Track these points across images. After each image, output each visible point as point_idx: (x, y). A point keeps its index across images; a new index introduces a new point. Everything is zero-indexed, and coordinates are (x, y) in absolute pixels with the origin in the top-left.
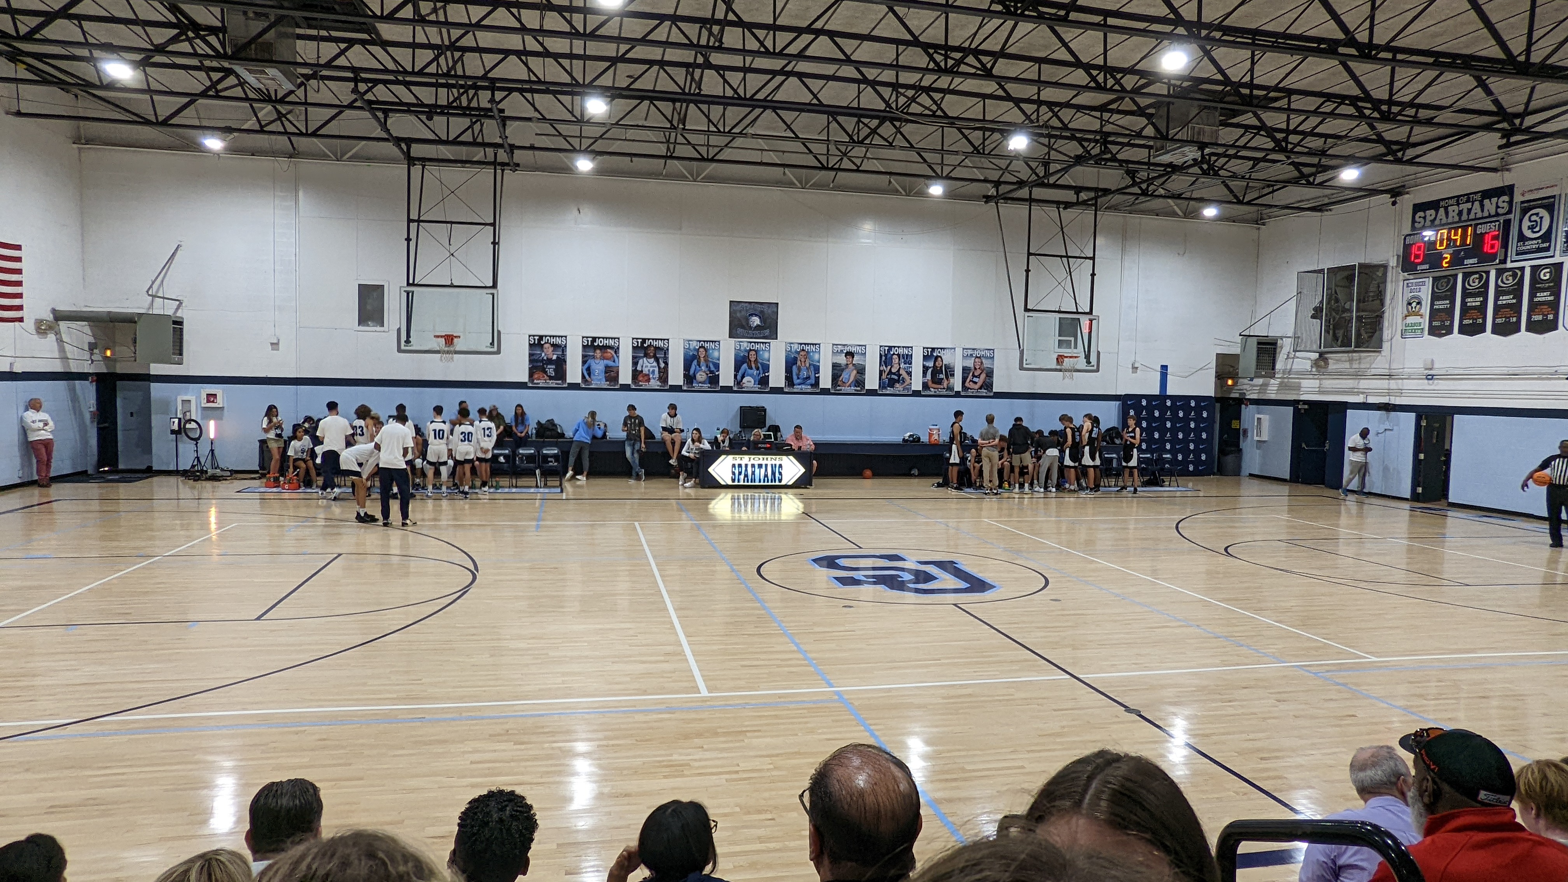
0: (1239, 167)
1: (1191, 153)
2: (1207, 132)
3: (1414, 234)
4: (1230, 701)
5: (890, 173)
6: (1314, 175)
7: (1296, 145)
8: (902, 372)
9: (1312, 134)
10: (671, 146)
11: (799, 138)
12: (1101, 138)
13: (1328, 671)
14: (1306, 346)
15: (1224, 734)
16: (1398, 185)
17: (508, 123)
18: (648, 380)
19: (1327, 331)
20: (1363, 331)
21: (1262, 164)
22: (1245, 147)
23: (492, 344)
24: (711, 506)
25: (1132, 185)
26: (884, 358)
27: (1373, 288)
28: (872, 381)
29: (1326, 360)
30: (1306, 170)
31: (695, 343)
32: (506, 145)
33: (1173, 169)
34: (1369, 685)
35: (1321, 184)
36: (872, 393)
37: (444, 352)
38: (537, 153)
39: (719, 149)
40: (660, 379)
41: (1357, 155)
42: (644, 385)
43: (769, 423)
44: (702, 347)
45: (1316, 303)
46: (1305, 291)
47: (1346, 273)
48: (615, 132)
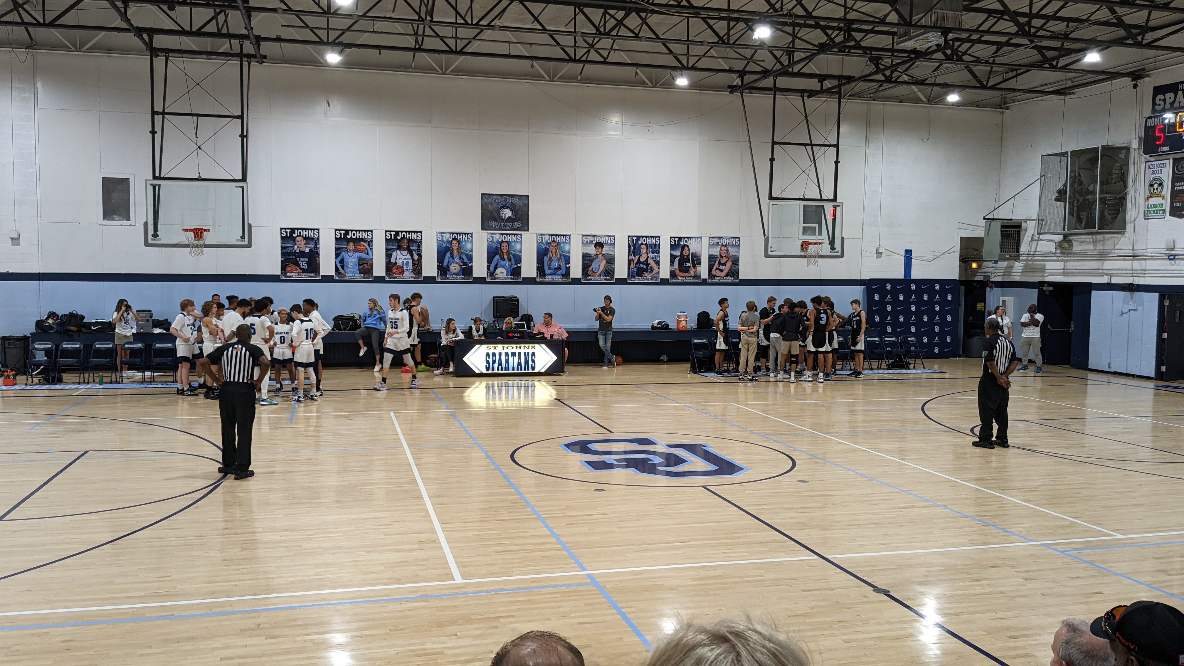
0: (982, 51)
1: (935, 39)
2: (950, 18)
3: (1154, 117)
4: (978, 580)
5: (636, 65)
6: (1057, 58)
7: (1039, 29)
8: (650, 261)
9: (1054, 17)
10: (420, 39)
11: (546, 30)
12: (845, 25)
13: (1075, 549)
14: (1049, 229)
15: (973, 613)
16: (1139, 68)
17: (253, 13)
18: (403, 272)
19: (1071, 214)
20: (1106, 214)
21: (1005, 48)
22: (988, 32)
23: (243, 237)
24: (466, 394)
25: (876, 73)
26: (632, 248)
27: (1116, 171)
28: (621, 271)
29: (1070, 243)
30: (1049, 54)
31: (448, 236)
32: (251, 36)
33: (917, 54)
34: (1116, 562)
35: (1064, 68)
36: (621, 282)
37: (194, 246)
38: (284, 44)
39: (467, 41)
40: (414, 271)
41: (1098, 38)
42: (399, 277)
43: (521, 313)
44: (453, 239)
45: (1060, 186)
46: (1049, 175)
47: (1089, 156)
48: (362, 24)
